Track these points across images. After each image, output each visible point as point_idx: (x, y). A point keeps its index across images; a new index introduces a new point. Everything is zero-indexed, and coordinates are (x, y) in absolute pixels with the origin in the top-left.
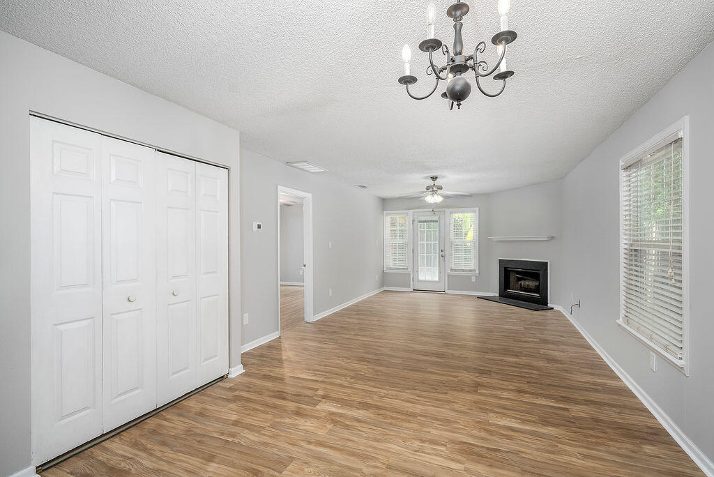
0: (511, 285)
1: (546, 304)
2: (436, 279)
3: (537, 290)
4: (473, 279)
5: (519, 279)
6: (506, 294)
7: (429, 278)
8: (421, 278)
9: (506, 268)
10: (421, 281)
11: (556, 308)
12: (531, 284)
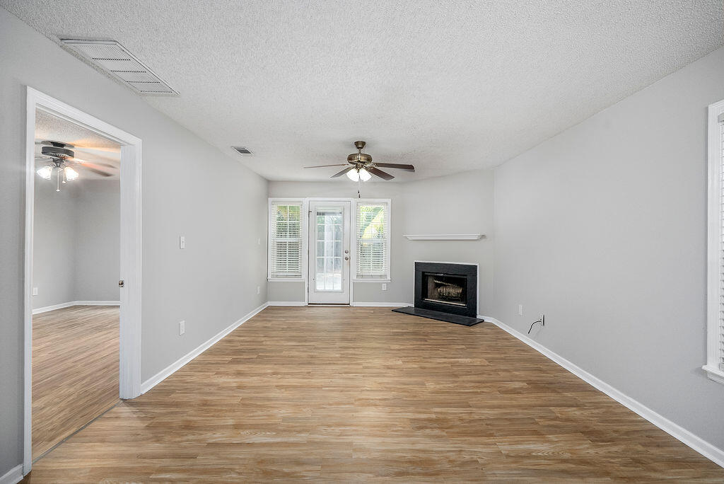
0: (429, 292)
1: (475, 315)
2: (338, 287)
3: (462, 297)
4: (384, 288)
5: (438, 286)
6: (423, 306)
7: (329, 288)
8: (320, 287)
9: (423, 273)
10: (318, 292)
11: (488, 319)
12: (454, 291)
